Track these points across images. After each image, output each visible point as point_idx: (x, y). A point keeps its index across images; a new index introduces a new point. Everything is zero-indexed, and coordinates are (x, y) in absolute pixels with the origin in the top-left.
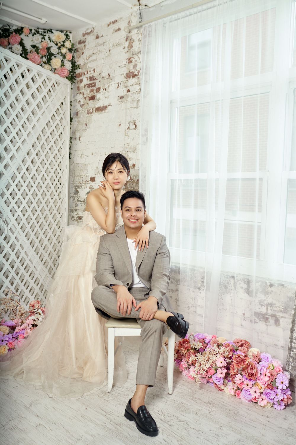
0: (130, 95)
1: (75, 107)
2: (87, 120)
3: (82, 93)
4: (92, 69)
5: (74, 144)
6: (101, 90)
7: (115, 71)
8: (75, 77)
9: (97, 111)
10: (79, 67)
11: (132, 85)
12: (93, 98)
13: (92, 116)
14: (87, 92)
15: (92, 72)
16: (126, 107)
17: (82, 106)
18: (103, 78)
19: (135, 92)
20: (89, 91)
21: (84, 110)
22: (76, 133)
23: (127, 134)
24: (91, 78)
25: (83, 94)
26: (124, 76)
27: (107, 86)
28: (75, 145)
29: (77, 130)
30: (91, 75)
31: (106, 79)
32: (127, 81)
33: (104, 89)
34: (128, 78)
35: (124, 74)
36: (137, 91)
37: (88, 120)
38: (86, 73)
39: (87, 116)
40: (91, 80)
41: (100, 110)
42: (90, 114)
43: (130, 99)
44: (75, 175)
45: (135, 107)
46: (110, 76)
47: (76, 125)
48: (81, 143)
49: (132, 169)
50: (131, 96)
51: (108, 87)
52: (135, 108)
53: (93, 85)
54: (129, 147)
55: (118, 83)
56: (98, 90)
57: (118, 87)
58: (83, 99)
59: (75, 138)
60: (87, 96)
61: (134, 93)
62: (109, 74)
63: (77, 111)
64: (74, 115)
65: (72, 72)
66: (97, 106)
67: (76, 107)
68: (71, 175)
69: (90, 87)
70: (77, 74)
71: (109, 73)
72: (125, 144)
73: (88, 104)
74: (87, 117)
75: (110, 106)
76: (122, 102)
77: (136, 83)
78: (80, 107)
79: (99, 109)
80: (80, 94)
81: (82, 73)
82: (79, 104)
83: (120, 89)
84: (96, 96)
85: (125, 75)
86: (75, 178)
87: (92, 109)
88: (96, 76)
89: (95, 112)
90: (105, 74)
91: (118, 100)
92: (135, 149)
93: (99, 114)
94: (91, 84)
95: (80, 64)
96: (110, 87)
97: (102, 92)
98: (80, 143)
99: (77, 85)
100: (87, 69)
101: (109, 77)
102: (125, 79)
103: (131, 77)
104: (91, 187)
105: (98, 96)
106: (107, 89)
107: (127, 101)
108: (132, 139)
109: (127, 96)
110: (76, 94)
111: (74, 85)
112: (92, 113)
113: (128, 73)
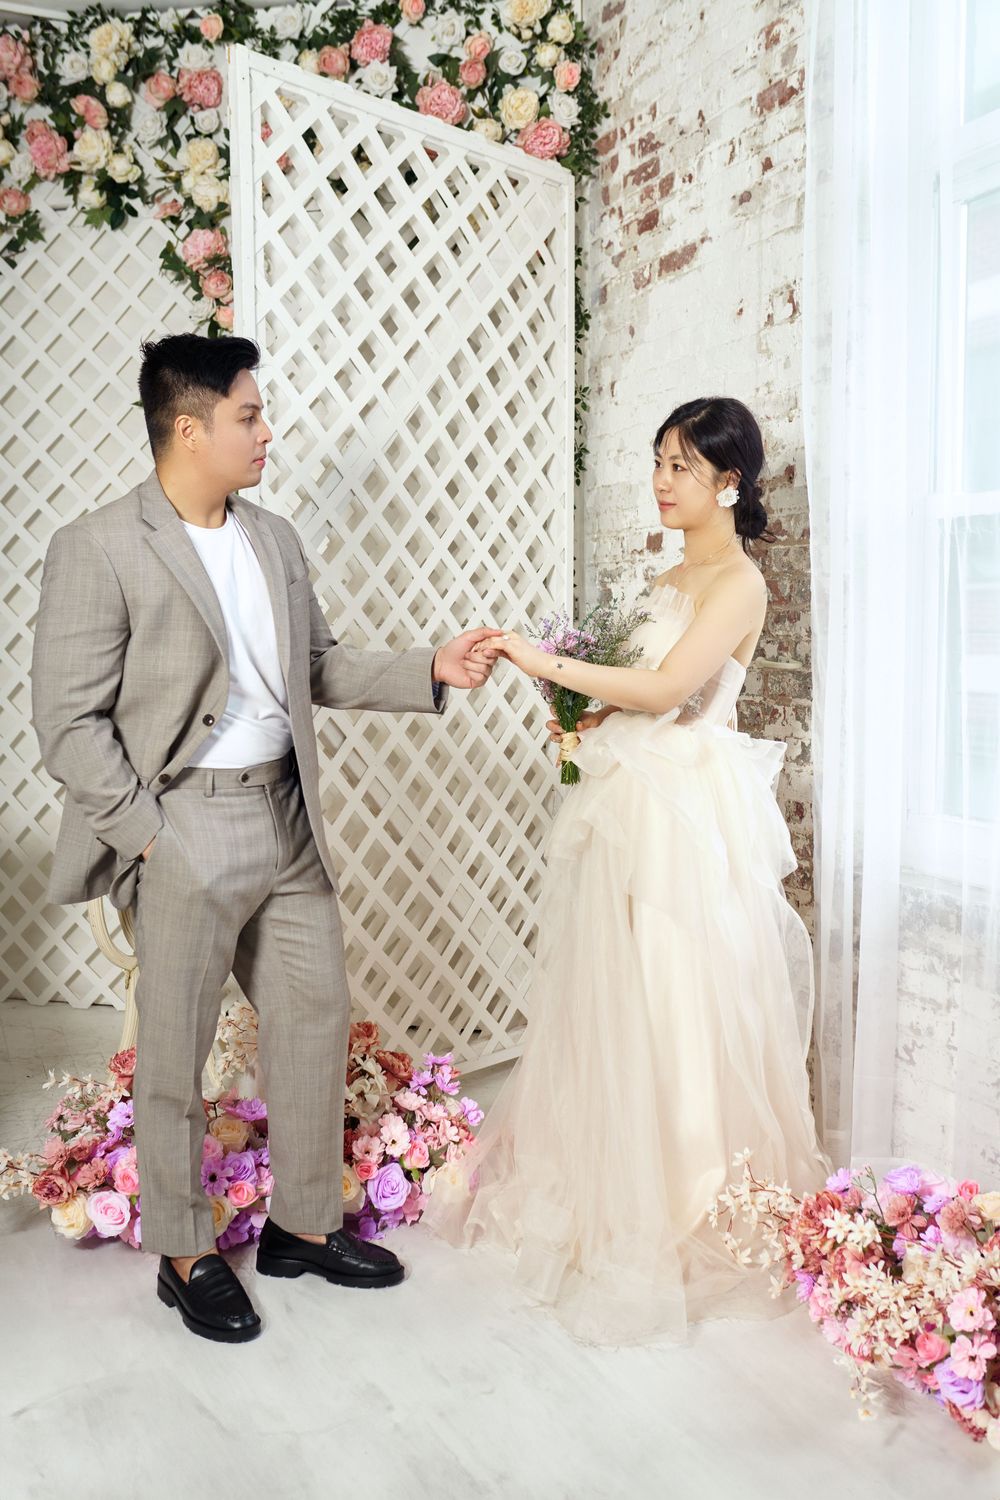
0: (773, 180)
1: (595, 268)
2: (635, 313)
3: (617, 212)
4: (647, 109)
5: (596, 414)
6: (678, 182)
7: (721, 94)
8: (595, 152)
9: (663, 272)
10: (603, 111)
11: (781, 138)
12: (649, 222)
13: (650, 294)
14: (631, 203)
15: (647, 119)
16: (761, 235)
17: (617, 261)
18: (682, 133)
19: (791, 163)
20: (637, 199)
21: (623, 274)
22: (603, 370)
23: (764, 347)
24: (644, 145)
25: (621, 215)
26: (752, 108)
27: (695, 165)
28: (599, 414)
29: (605, 357)
30: (643, 135)
31: (692, 135)
32: (762, 123)
33: (687, 179)
34: (765, 112)
35: (751, 99)
36: (796, 161)
37: (638, 312)
38: (627, 128)
39: (633, 296)
40: (644, 152)
41: (675, 264)
42: (644, 287)
43: (771, 200)
44: (599, 531)
45: (792, 228)
46: (703, 119)
47: (601, 338)
48: (616, 404)
49: (784, 490)
50: (777, 186)
51: (700, 165)
52: (792, 232)
53: (650, 170)
54: (773, 396)
55: (732, 143)
56: (667, 186)
57: (732, 158)
58: (621, 233)
59: (600, 389)
60: (633, 218)
61: (786, 168)
62: (700, 113)
63: (603, 285)
64: (593, 302)
65: (581, 134)
66: (664, 252)
67: (602, 270)
68: (588, 534)
69: (642, 182)
70: (600, 141)
71: (703, 109)
72: (757, 390)
73: (635, 248)
74: (633, 301)
75: (706, 243)
76: (745, 215)
77: (793, 127)
78: (612, 267)
79: (671, 263)
80: (610, 216)
81: (615, 132)
82: (610, 255)
83: (738, 164)
84: (660, 210)
85: (754, 102)
86: (601, 541)
87: (648, 266)
88: (659, 130)
89: (660, 275)
90: (688, 118)
91: (733, 211)
92: (792, 403)
93: (671, 281)
94: (644, 168)
95: (610, 99)
96: (706, 162)
97: (681, 190)
98: (613, 404)
99: (602, 184)
100: (632, 110)
101: (701, 126)
102: (757, 120)
103: (777, 103)
104: (650, 573)
105: (669, 209)
106: (695, 175)
107: (763, 207)
108: (783, 361)
109: (762, 186)
110: (597, 218)
111: (593, 185)
112: (649, 281)
113: (764, 92)
